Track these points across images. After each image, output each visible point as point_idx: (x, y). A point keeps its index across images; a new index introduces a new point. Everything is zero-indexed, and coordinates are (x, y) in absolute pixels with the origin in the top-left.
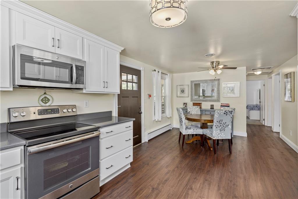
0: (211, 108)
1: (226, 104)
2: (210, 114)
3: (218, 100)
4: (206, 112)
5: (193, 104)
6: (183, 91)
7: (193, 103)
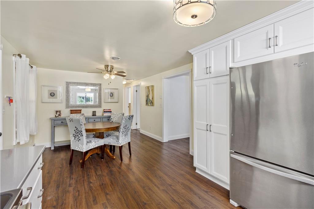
0: (93, 115)
1: (109, 110)
2: (94, 121)
3: (99, 106)
4: (89, 120)
5: (71, 112)
6: (53, 94)
7: (71, 110)
